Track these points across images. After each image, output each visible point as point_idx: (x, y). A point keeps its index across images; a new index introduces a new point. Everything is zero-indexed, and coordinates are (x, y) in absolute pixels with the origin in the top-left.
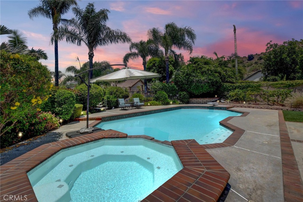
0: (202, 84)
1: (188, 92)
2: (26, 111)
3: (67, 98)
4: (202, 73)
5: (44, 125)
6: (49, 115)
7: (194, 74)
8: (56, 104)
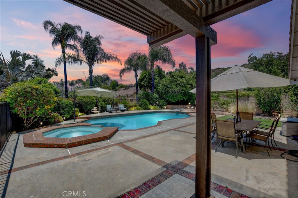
0: (176, 94)
1: (166, 100)
2: (43, 111)
3: (67, 105)
4: (177, 85)
5: (53, 119)
6: (56, 114)
7: (170, 86)
8: (61, 108)
